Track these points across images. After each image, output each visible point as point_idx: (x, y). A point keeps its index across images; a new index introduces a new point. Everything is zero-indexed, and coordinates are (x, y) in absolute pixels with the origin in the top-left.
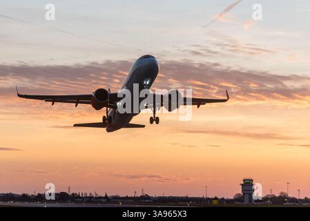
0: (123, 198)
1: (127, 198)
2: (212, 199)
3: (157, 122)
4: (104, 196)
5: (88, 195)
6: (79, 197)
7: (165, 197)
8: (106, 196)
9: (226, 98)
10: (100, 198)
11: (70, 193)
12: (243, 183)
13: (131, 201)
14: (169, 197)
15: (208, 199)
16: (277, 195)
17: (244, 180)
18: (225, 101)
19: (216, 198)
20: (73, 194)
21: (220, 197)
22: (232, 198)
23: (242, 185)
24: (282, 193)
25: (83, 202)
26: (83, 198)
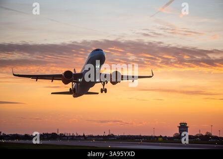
0: (96, 137)
1: (98, 136)
2: (158, 137)
3: (106, 92)
4: (82, 135)
5: (71, 135)
6: (65, 136)
7: (125, 136)
8: (84, 135)
9: (151, 75)
10: (80, 136)
11: (59, 134)
12: (180, 126)
13: (102, 138)
14: (128, 136)
15: (156, 137)
16: (204, 134)
17: (180, 124)
18: (150, 77)
19: (161, 137)
20: (61, 134)
21: (163, 136)
22: (172, 136)
23: (179, 127)
24: (207, 133)
25: (67, 139)
26: (68, 137)
